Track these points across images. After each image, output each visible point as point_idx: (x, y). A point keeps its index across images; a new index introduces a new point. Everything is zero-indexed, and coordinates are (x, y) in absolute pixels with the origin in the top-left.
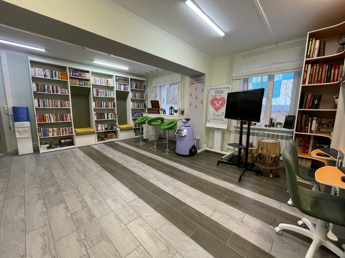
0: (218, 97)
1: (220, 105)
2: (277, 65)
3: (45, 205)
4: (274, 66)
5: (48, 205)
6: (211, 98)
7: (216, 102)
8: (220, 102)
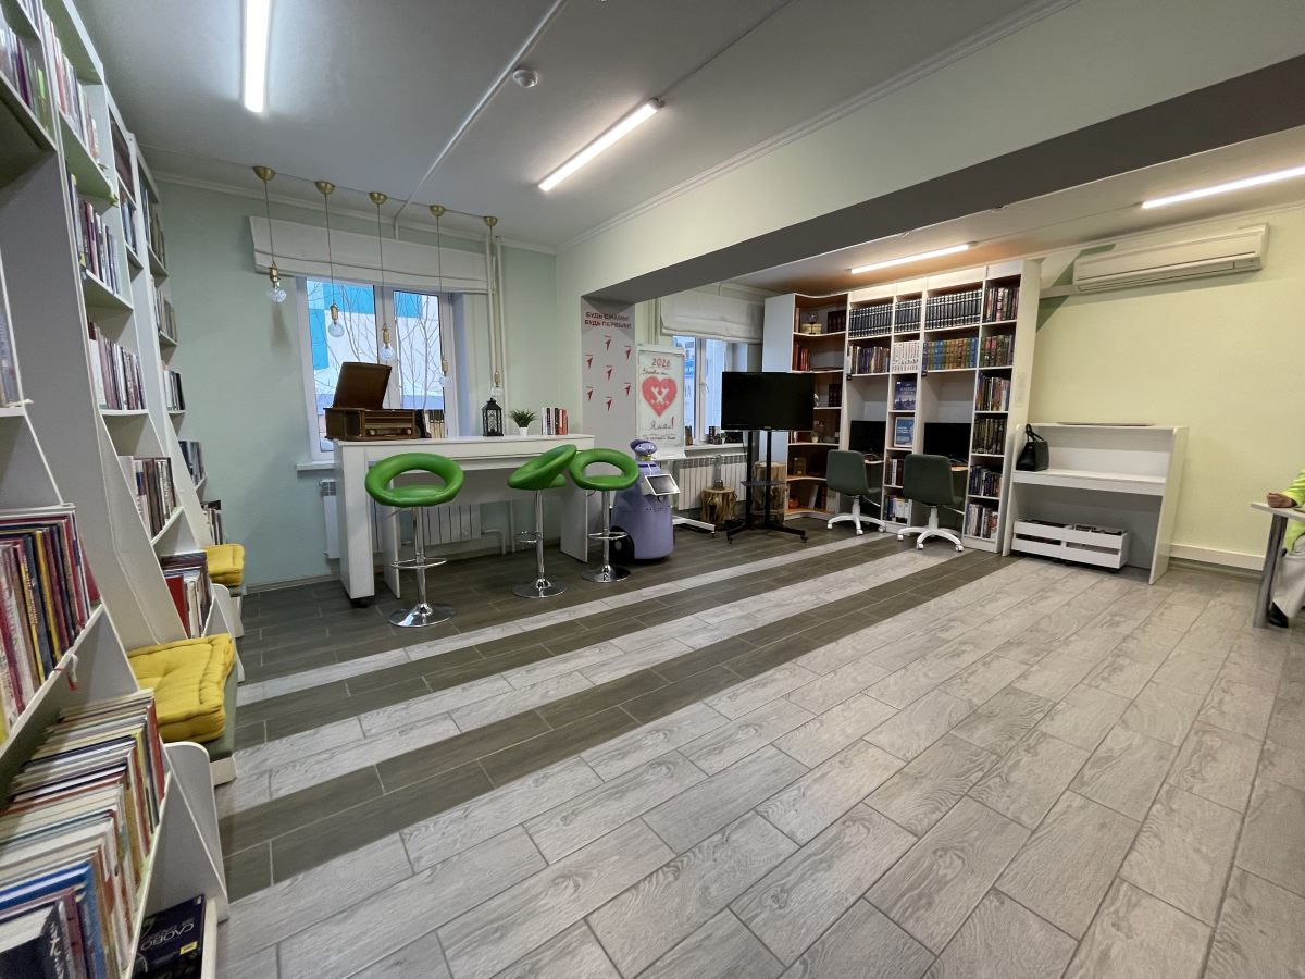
0: (660, 377)
1: (664, 399)
2: (728, 324)
3: (1049, 714)
4: (722, 324)
5: (1047, 709)
6: (642, 378)
7: (655, 391)
8: (665, 391)
